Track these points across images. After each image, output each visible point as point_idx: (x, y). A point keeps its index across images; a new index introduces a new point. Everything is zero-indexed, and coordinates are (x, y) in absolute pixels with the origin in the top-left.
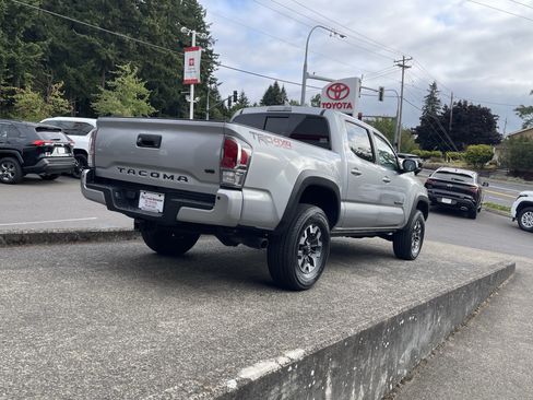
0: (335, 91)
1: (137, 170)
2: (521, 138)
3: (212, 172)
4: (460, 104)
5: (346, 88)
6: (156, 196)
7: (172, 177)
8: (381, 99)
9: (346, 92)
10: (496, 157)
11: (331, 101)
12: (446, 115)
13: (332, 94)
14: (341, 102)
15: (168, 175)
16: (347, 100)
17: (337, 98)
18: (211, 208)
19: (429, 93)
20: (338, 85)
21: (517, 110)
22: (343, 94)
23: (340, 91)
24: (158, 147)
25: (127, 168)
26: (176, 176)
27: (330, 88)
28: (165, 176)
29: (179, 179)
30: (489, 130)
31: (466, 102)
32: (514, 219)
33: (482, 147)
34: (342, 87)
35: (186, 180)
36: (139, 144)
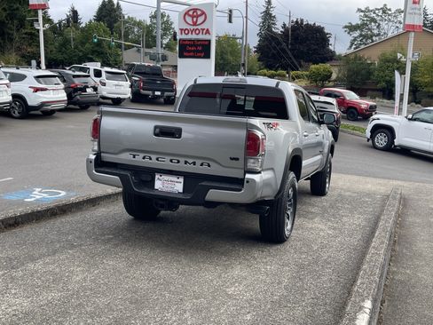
0: (193, 17)
1: (154, 157)
2: (356, 57)
3: (237, 159)
4: (297, 22)
5: (203, 13)
6: (174, 178)
7: (194, 163)
8: (230, 22)
9: (203, 17)
10: (334, 76)
11: (188, 27)
12: (285, 33)
13: (189, 20)
14: (199, 27)
15: (191, 161)
16: (205, 26)
17: (195, 24)
18: (241, 190)
19: (264, 9)
20: (195, 10)
21: (346, 27)
22: (200, 20)
23: (198, 16)
24: (180, 137)
25: (142, 155)
26: (199, 162)
27: (187, 13)
28: (186, 162)
29: (202, 165)
30: (324, 48)
31: (302, 20)
32: (368, 140)
33: (321, 66)
34: (199, 13)
35: (209, 166)
36: (156, 135)
